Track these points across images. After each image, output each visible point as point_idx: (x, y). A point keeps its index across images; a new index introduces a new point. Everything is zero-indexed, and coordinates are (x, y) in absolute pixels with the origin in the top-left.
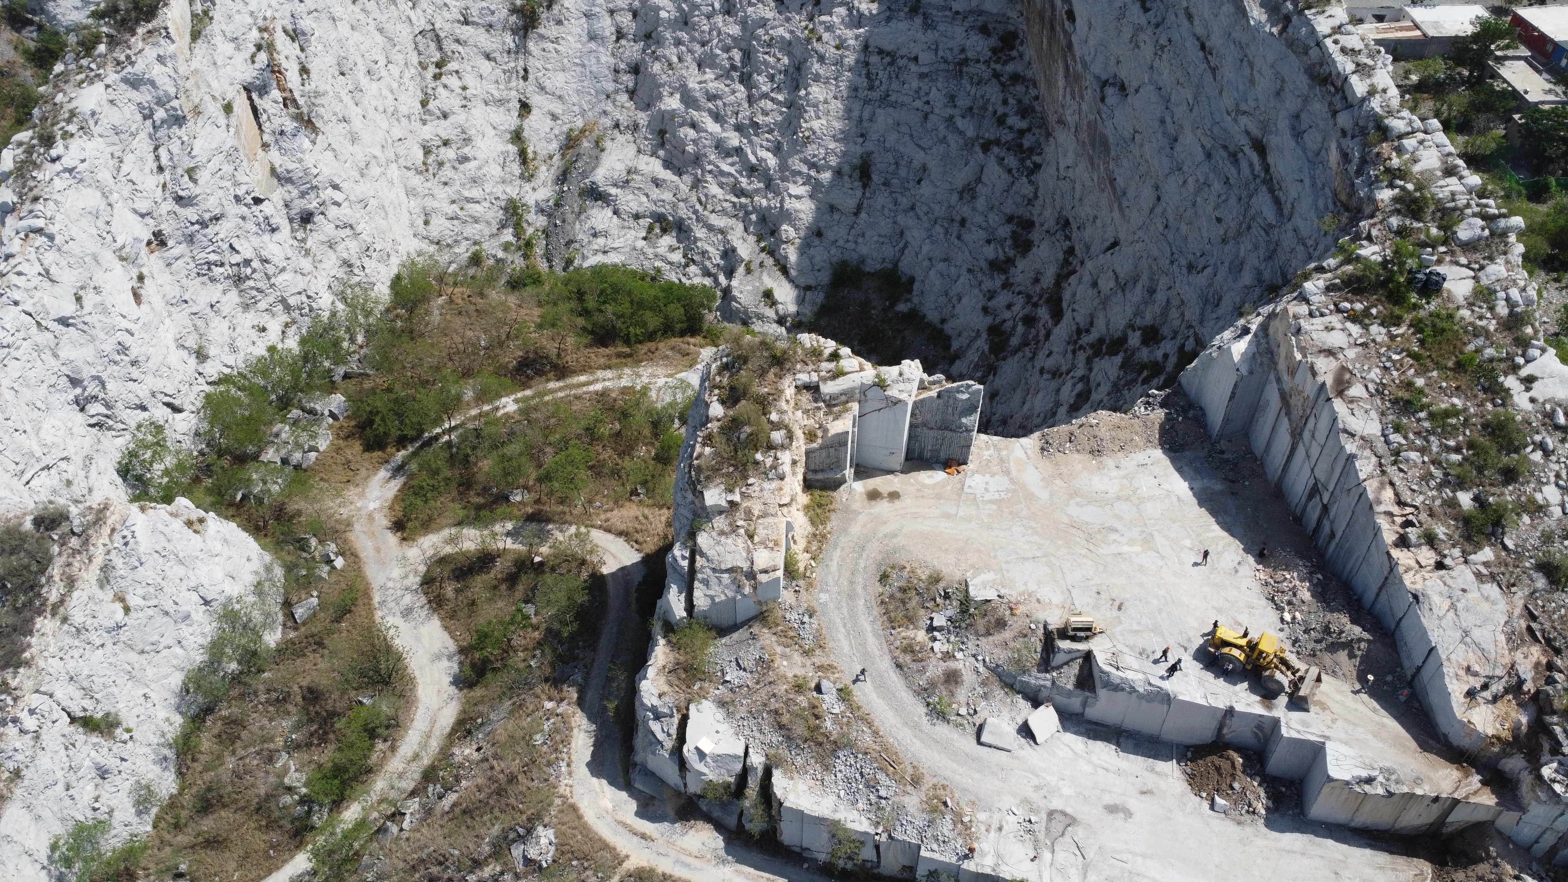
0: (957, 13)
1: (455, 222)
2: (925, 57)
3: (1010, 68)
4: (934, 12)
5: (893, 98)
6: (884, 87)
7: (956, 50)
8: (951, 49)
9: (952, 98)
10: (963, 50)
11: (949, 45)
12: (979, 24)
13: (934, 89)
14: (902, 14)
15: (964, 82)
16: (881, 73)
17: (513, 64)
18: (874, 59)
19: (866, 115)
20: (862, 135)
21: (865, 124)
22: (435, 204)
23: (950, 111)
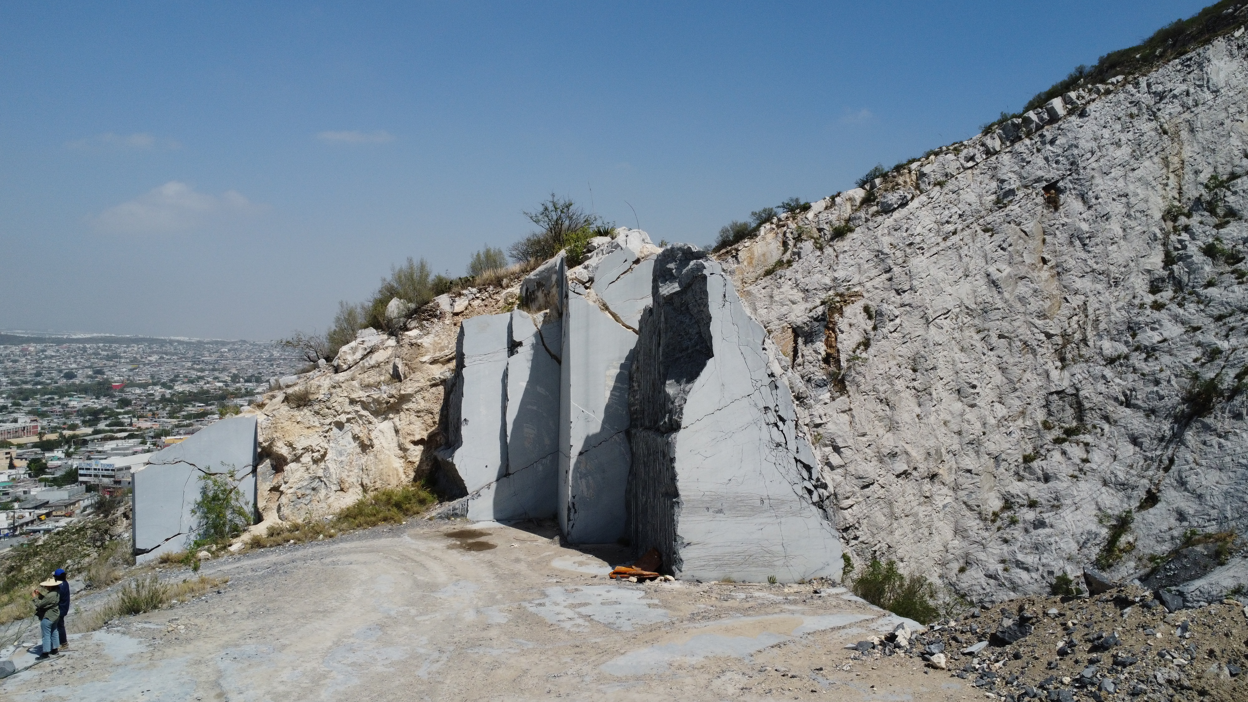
1: (992, 582)
17: (1159, 452)
22: (982, 556)
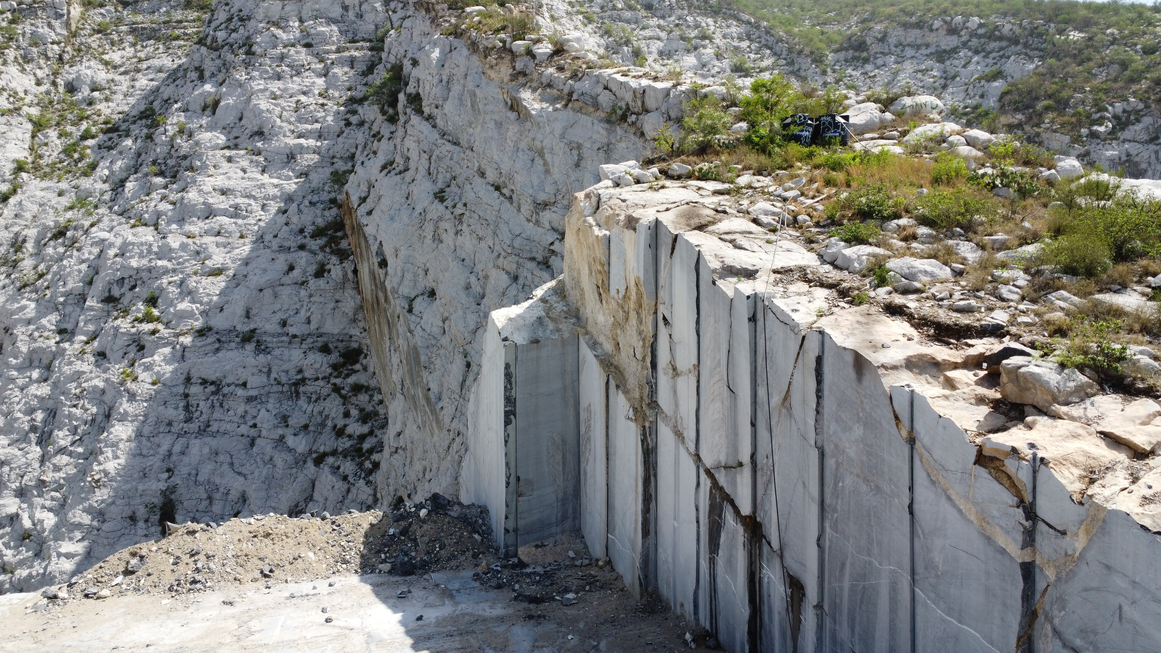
0: (295, 336)
2: (255, 381)
3: (352, 379)
4: (269, 339)
5: (214, 427)
6: (205, 417)
7: (292, 372)
8: (287, 372)
9: (285, 419)
10: (300, 371)
11: (285, 367)
12: (319, 345)
13: (263, 411)
14: (233, 345)
15: (300, 402)
16: (202, 404)
18: (195, 390)
19: (177, 448)
20: (169, 470)
21: (174, 458)
23: (280, 431)
